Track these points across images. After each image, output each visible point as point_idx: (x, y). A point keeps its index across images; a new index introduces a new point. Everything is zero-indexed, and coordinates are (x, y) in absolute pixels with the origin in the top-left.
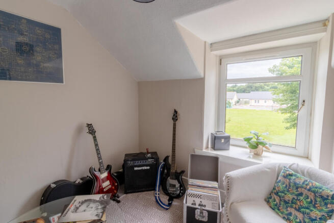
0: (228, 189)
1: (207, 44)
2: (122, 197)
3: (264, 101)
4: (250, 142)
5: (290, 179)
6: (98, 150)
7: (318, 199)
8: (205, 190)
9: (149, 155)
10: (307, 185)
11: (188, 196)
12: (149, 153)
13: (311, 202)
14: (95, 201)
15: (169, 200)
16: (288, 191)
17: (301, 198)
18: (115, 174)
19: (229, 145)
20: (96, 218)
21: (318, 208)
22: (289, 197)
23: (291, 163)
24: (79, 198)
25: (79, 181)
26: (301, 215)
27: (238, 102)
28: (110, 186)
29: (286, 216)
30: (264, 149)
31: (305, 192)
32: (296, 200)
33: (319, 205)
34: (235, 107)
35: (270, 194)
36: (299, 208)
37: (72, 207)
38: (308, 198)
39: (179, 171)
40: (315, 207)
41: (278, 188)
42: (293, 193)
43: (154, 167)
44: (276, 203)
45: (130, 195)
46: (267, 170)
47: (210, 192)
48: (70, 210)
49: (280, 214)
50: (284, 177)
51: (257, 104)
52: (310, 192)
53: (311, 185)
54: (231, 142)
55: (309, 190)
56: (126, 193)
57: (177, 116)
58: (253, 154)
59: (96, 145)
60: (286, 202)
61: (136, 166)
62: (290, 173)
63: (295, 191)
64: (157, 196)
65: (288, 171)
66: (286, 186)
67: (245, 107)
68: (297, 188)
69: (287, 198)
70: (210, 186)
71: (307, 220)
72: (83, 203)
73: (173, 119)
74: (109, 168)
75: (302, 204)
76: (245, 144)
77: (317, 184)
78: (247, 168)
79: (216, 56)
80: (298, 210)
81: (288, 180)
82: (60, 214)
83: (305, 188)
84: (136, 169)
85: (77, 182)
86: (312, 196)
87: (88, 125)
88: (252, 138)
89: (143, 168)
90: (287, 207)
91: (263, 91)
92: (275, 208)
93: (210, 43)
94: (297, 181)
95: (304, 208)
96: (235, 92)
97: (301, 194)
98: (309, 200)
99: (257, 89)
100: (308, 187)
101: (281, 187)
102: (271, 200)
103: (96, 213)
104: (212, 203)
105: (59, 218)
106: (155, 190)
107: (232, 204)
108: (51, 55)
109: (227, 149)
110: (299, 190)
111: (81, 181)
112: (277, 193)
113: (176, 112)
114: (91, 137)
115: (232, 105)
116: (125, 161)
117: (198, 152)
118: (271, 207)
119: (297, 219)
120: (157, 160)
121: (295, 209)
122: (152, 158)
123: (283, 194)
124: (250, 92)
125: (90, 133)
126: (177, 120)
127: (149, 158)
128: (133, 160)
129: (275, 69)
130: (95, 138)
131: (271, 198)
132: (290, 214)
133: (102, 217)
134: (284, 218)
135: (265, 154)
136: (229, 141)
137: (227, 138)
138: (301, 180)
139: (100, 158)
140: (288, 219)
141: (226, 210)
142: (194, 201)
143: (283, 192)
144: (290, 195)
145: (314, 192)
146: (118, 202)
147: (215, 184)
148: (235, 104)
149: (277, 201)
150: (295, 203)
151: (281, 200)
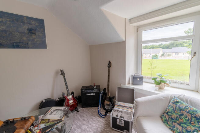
0: (136, 109)
1: (126, 19)
2: (80, 109)
3: (182, 53)
4: (156, 80)
5: (176, 105)
6: (66, 84)
7: (193, 119)
8: (125, 109)
9: (95, 87)
10: (187, 109)
11: (114, 111)
12: (95, 86)
13: (188, 120)
14: (61, 110)
15: (105, 113)
16: (174, 112)
17: (182, 117)
18: (78, 97)
19: (143, 82)
20: (59, 118)
21: (193, 124)
22: (174, 116)
23: (181, 94)
24: (54, 108)
25: (57, 99)
26: (181, 128)
27: (163, 55)
28: (73, 103)
29: (171, 128)
30: (165, 85)
31: (185, 113)
32: (179, 118)
33: (193, 122)
34: (161, 58)
35: (163, 114)
36: (180, 123)
37: (50, 112)
38: (187, 117)
39: (111, 97)
40: (190, 123)
41: (168, 110)
42: (177, 114)
43: (98, 94)
44: (166, 119)
45: (84, 109)
46: (163, 98)
47: (128, 109)
48: (49, 113)
49: (168, 126)
50: (173, 103)
51: (177, 56)
52: (188, 114)
53: (190, 109)
54: (144, 80)
55: (188, 112)
56: (83, 107)
57: (110, 65)
58: (158, 88)
59: (65, 81)
60: (172, 119)
61: (88, 93)
62: (177, 101)
63: (178, 112)
64: (99, 110)
65: (176, 99)
66: (174, 109)
67: (168, 58)
68: (180, 111)
69: (173, 117)
70: (128, 106)
71: (184, 132)
72: (55, 110)
73: (108, 66)
74: (72, 93)
75: (182, 121)
76: (153, 81)
77: (195, 109)
78: (150, 96)
79: (135, 26)
80: (179, 124)
81: (175, 105)
82: (43, 115)
83: (185, 111)
84: (87, 94)
85: (56, 100)
86: (189, 116)
87: (61, 70)
88: (157, 78)
89: (91, 94)
90: (173, 122)
91: (182, 47)
92: (165, 122)
93: (129, 19)
94: (181, 106)
95: (183, 123)
96: (161, 49)
97: (182, 115)
98: (187, 119)
99: (177, 46)
100: (188, 111)
101: (170, 109)
102: (163, 117)
103: (60, 116)
104: (128, 116)
105: (43, 117)
106: (98, 106)
107: (138, 117)
108: (40, 34)
109: (141, 85)
110: (181, 112)
111: (58, 100)
112: (168, 113)
113: (110, 62)
114: (62, 77)
115: (158, 57)
116: (82, 90)
117: (123, 86)
118: (163, 121)
119: (178, 130)
120: (99, 90)
121: (178, 124)
122: (96, 89)
123: (171, 114)
124: (172, 48)
125: (62, 75)
126: (110, 67)
127: (95, 89)
128: (86, 90)
129: (190, 31)
130: (64, 77)
131: (163, 115)
132: (174, 127)
133: (62, 118)
134: (170, 128)
135: (166, 88)
136: (142, 79)
137: (141, 78)
138: (183, 105)
139: (67, 88)
140: (172, 130)
141: (134, 121)
142: (117, 114)
143: (171, 113)
144: (175, 115)
145: (191, 114)
146: (78, 112)
147: (131, 105)
148: (161, 56)
149: (167, 118)
150: (178, 120)
151: (169, 117)
